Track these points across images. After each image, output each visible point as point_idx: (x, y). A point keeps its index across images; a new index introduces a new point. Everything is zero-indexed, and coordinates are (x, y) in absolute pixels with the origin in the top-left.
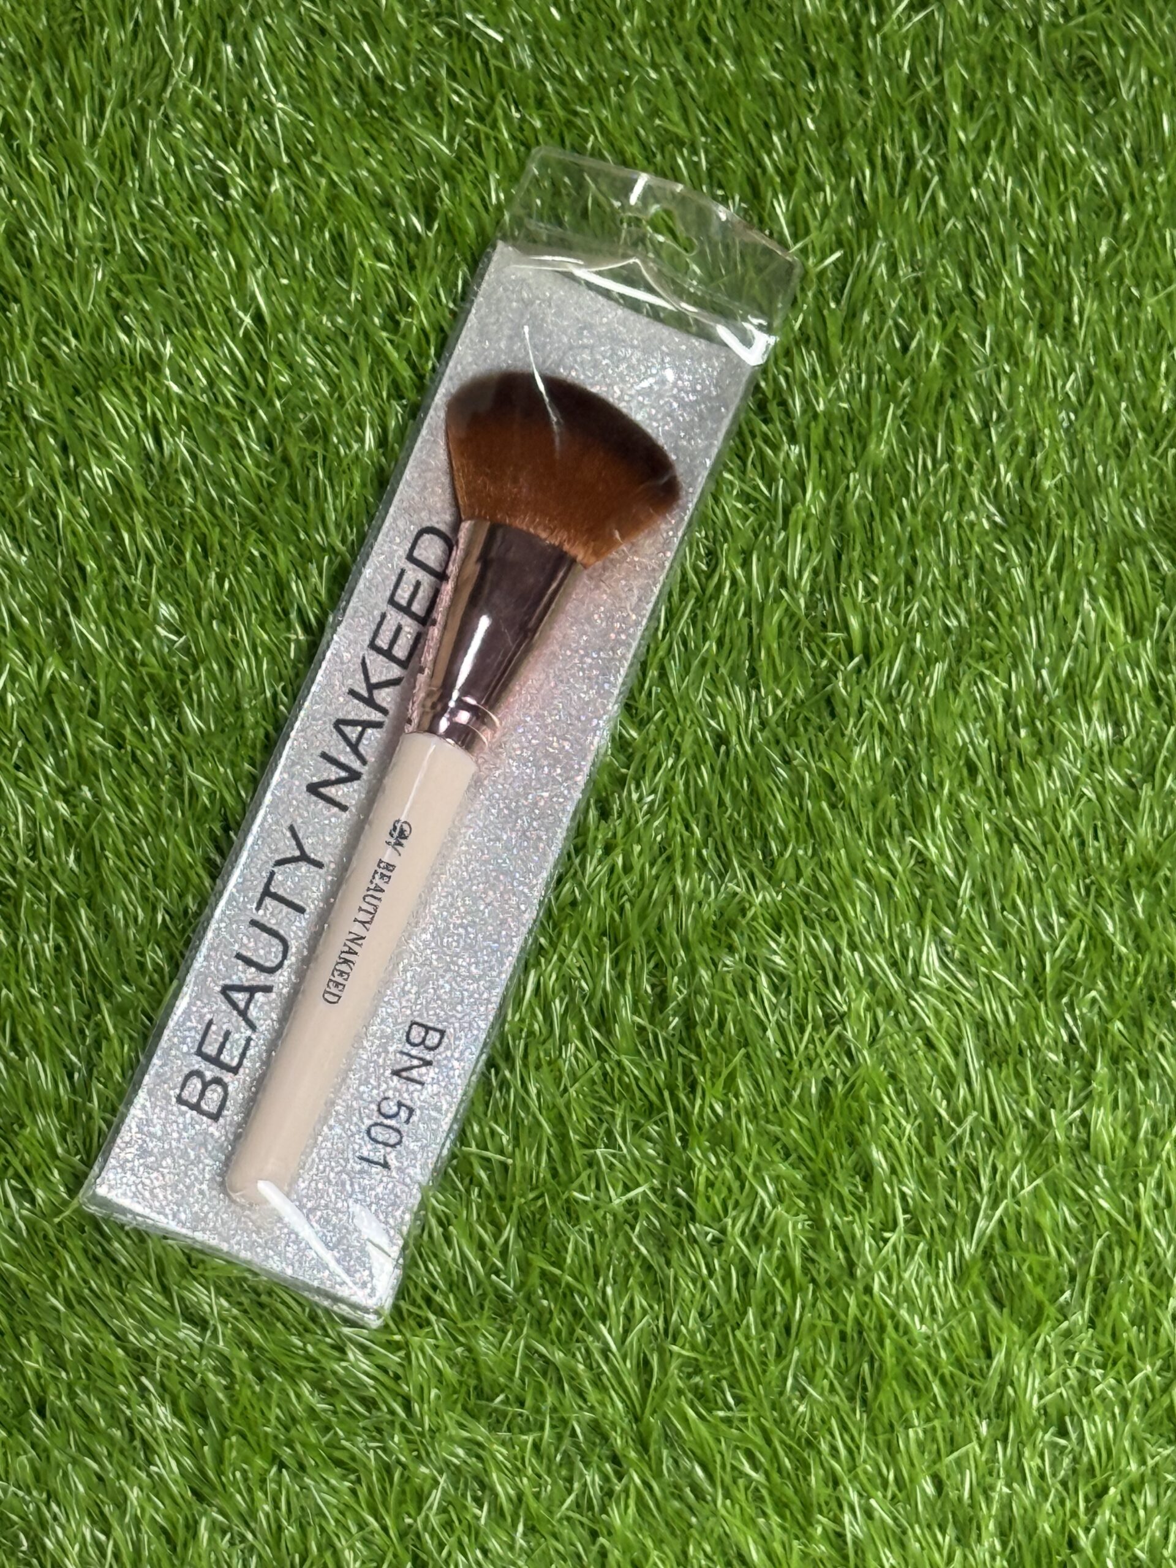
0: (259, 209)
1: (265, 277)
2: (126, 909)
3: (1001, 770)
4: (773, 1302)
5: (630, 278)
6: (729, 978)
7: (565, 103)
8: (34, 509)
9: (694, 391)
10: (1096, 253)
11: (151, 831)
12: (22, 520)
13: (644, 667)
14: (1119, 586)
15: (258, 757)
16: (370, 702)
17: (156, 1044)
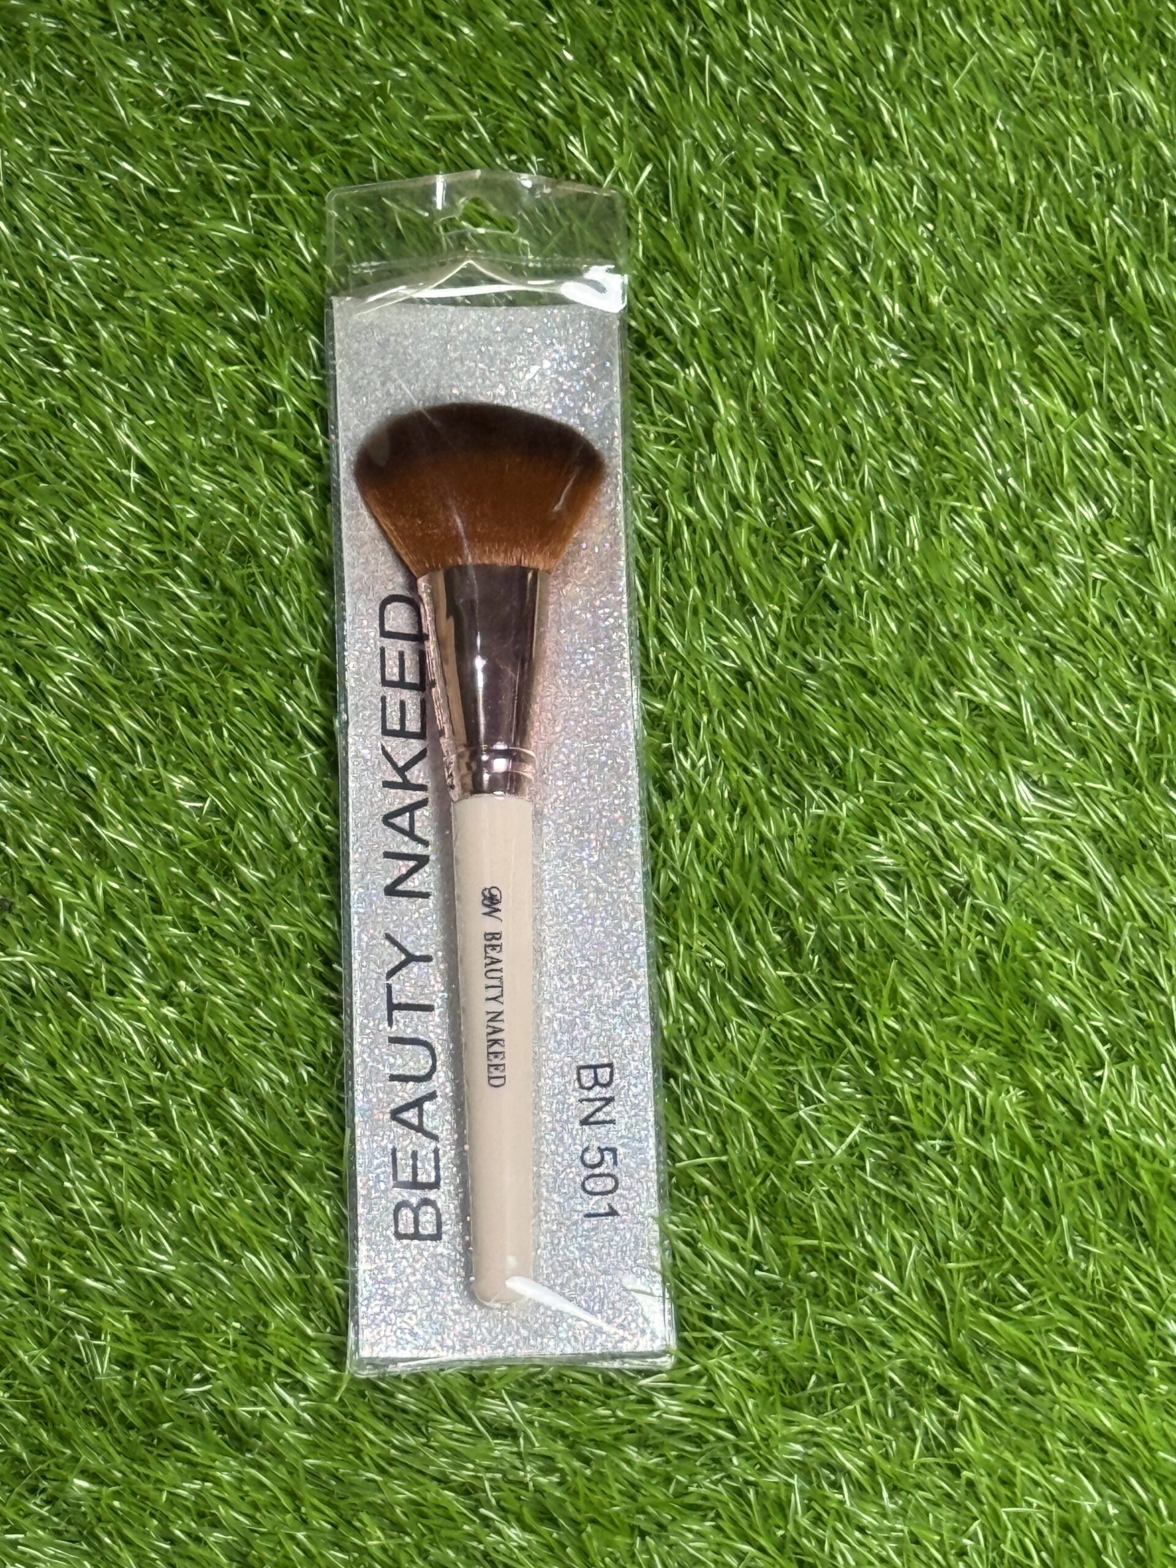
0: (97, 365)
1: (132, 428)
2: (269, 1080)
3: (1010, 590)
4: (1022, 1181)
5: (468, 278)
6: (848, 896)
7: (333, 138)
8: (16, 741)
9: (573, 358)
10: (885, 61)
11: (261, 996)
12: (9, 756)
13: (642, 639)
14: (1044, 369)
15: (327, 882)
16: (406, 785)
17: (355, 1194)
